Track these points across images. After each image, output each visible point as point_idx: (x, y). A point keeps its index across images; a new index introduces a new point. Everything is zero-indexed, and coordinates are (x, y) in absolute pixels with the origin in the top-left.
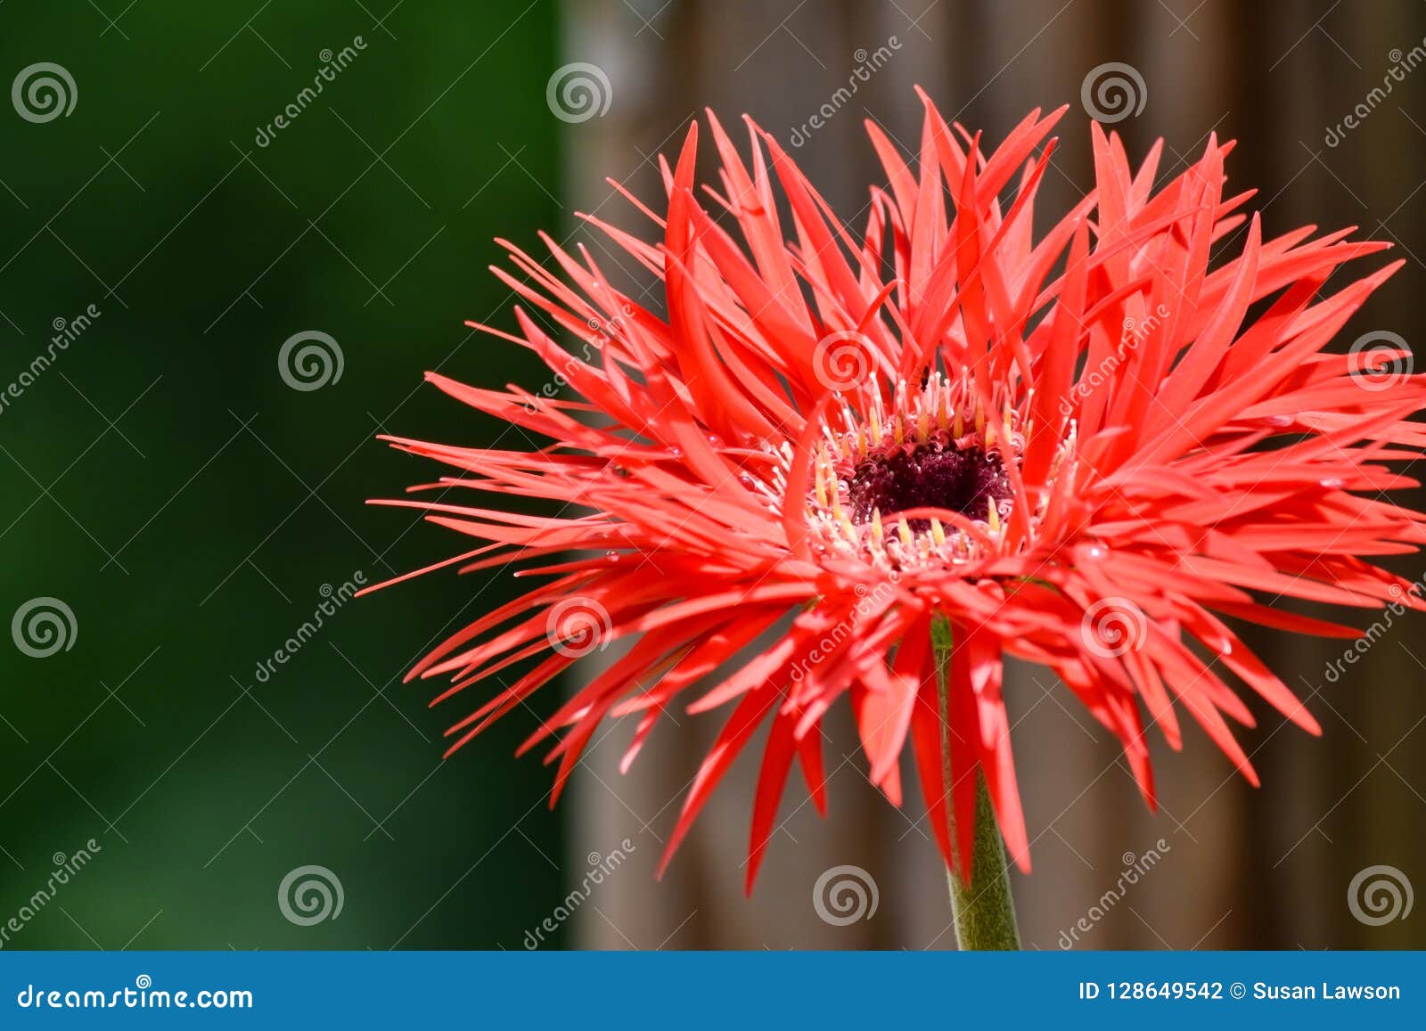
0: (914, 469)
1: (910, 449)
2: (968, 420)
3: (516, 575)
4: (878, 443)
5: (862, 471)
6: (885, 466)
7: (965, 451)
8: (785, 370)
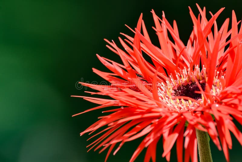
0: (191, 88)
1: (190, 83)
2: (203, 77)
3: (102, 112)
4: (183, 82)
5: (179, 88)
6: (184, 87)
7: (202, 83)
8: (165, 67)
